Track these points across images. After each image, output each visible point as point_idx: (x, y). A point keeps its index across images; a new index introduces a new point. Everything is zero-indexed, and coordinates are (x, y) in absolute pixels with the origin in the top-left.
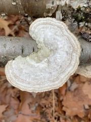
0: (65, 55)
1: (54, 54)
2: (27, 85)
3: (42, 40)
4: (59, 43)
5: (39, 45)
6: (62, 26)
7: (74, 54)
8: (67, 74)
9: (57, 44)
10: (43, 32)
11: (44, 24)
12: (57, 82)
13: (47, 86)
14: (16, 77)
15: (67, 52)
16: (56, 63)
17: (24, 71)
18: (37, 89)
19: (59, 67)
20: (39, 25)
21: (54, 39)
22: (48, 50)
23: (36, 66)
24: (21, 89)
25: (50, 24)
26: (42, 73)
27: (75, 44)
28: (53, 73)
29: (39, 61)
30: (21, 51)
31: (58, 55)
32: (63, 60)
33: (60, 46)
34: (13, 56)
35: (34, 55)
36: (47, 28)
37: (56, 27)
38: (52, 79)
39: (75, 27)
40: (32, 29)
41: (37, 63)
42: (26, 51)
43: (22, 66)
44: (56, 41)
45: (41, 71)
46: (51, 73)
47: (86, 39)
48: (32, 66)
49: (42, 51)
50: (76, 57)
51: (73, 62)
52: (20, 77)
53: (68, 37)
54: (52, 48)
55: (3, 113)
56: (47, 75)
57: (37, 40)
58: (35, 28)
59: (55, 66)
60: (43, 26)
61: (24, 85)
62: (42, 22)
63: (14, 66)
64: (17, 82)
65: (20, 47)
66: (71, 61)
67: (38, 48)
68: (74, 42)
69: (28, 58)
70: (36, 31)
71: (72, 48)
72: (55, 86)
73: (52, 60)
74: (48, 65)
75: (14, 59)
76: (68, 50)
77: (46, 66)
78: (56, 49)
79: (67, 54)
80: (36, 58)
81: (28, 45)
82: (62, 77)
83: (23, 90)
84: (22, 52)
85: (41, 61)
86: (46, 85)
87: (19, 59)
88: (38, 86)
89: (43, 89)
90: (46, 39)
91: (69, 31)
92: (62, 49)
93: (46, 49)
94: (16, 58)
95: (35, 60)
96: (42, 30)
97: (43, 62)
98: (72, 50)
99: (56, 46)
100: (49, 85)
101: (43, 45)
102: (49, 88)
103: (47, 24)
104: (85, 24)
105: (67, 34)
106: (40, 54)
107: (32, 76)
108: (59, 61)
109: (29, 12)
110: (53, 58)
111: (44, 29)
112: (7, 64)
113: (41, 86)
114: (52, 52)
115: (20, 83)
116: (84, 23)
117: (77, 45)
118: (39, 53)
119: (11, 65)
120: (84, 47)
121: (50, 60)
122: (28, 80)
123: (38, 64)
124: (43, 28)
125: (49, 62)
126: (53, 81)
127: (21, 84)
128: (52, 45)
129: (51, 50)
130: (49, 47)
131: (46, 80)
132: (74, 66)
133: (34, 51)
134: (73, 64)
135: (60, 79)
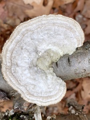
0: (19, 62)
1: (32, 62)
2: (55, 21)
3: (50, 76)
4: (29, 75)
5: (52, 71)
6: (28, 97)
7: (9, 64)
8: (13, 40)
9: (30, 73)
10: (50, 86)
11: (51, 97)
12: (23, 30)
13: (33, 24)
14: (70, 29)
15: (18, 66)
16: (28, 51)
17: (62, 37)
18: (44, 19)
19: (24, 48)
20: (56, 95)
21: (35, 79)
22: (40, 65)
23: (50, 45)
24: (61, 15)
25: (43, 97)
26: (42, 38)
27: (10, 77)
28: (29, 39)
29: (48, 52)
30: (70, 60)
31: (27, 61)
32: (21, 56)
33: (27, 71)
35: (55, 58)
36: (46, 92)
37: (35, 94)
38: (29, 33)
40: (63, 88)
41: (50, 49)
42: (65, 61)
43: (66, 42)
44: (32, 77)
45: (43, 39)
46: (32, 39)
48: (54, 44)
49: (47, 64)
50: (6, 61)
51: (8, 55)
52: (65, 29)
53: (19, 84)
54: (36, 69)
56: (35, 36)
57: (55, 77)
58: (60, 90)
59: (28, 48)
60: (52, 94)
61: (59, 22)
62: (53, 99)
63: (75, 40)
64: (67, 23)
65: (72, 64)
66: (11, 56)
67: (52, 67)
68: (11, 79)
69: (62, 54)
70: (58, 87)
71: (13, 72)
72: (25, 25)
73: (33, 55)
74: (36, 48)
75: (77, 49)
76: (17, 68)
77: (38, 47)
78: (30, 67)
79: (17, 64)
80: (52, 55)
81: (64, 68)
82: (18, 36)
85: (45, 52)
86: (35, 25)
87: (71, 51)
88: (43, 22)
89: (37, 20)
90: (44, 78)
91: (19, 92)
92: (24, 68)
93: (42, 68)
94: (74, 50)
95: (53, 52)
96: (52, 90)
97: (43, 51)
98: (12, 69)
99: (31, 71)
100: (32, 25)
101: (47, 71)
102: (31, 23)
103: (47, 97)
105: (21, 88)
106: (48, 60)
107: (52, 33)
108: (25, 55)
110: (32, 57)
111: (49, 90)
112: (83, 42)
113: (40, 23)
114: (35, 65)
115: (65, 22)
116: (9, 115)
117: (7, 75)
118: (50, 61)
119: (78, 40)
122: (56, 28)
123: (48, 48)
124: (50, 92)
125: (37, 52)
126: (27, 30)
127: (62, 22)
128: (36, 72)
129: (36, 66)
130: (39, 70)
131: (36, 31)
132: (7, 50)
133: (56, 63)
134: (8, 52)
135: (20, 34)
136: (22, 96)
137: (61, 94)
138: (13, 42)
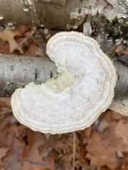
0: (95, 84)
1: (80, 82)
2: (42, 124)
3: (63, 62)
4: (86, 67)
5: (59, 68)
6: (92, 44)
7: (108, 83)
8: (97, 110)
9: (84, 69)
10: (65, 51)
11: (67, 40)
12: (82, 121)
13: (68, 126)
14: (25, 111)
15: (97, 80)
16: (82, 94)
17: (37, 104)
18: (54, 130)
19: (86, 100)
20: (60, 41)
21: (81, 61)
22: (71, 77)
23: (54, 98)
24: (32, 129)
25: (75, 40)
26: (62, 108)
27: (109, 69)
28: (78, 108)
29: (59, 90)
30: (34, 76)
31: (85, 84)
32: (92, 91)
33: (87, 72)
34: (23, 83)
35: (51, 82)
36: (70, 46)
37: (84, 45)
38: (76, 116)
39: (109, 46)
40: (50, 46)
41: (55, 93)
42: (41, 77)
43: (34, 97)
44: (83, 64)
45: (61, 105)
46: (75, 108)
47: (124, 63)
48: (49, 97)
49: (63, 77)
50: (110, 87)
51: (106, 94)
52: (32, 112)
53: (100, 60)
54: (77, 73)
55: (2, 159)
56: (70, 111)
57: (56, 61)
58: (54, 45)
59: (81, 99)
60: (65, 42)
61: (37, 123)
62: (65, 37)
64: (27, 119)
65: (33, 71)
66: (103, 92)
67: (57, 73)
68: (107, 66)
69: (43, 86)
70: (56, 49)
71: (104, 74)
72: (79, 127)
73: (76, 89)
74: (71, 97)
75: (24, 87)
76: (99, 77)
77: (68, 98)
78: (83, 76)
79: (98, 83)
80: (54, 86)
81: (44, 68)
82: (90, 114)
83: (35, 130)
84: (36, 77)
85: (62, 90)
86: (68, 124)
87: (31, 87)
88: (56, 125)
89: (62, 129)
90: (69, 61)
91: (101, 51)
92: (91, 76)
93: (69, 74)
94: (27, 86)
95: (52, 89)
96: (64, 48)
97: (64, 92)
98: (104, 78)
99: (82, 71)
100: (71, 125)
101: (64, 69)
102: (71, 128)
103: (71, 40)
104: (122, 42)
105: (98, 55)
106: (60, 81)
107: (49, 112)
108: (87, 91)
109: (46, 22)
110: (78, 87)
111: (67, 47)
112: (14, 93)
113: (61, 125)
114: (77, 78)
115: (31, 120)
116: (122, 40)
117: (112, 71)
118: (58, 79)
119: (19, 95)
120: (121, 73)
121: (74, 90)
122: (42, 116)
123: (57, 95)
124: (66, 45)
125: (72, 92)
126: (78, 120)
127: (33, 121)
128: (77, 69)
129: (75, 77)
130: (73, 71)
131: (67, 118)
132: (107, 100)
133: (51, 77)
134: (106, 97)
135: (87, 117)
136: (99, 46)
137: (55, 41)
138: (97, 108)
